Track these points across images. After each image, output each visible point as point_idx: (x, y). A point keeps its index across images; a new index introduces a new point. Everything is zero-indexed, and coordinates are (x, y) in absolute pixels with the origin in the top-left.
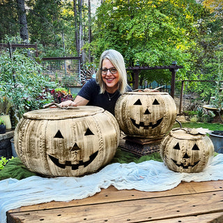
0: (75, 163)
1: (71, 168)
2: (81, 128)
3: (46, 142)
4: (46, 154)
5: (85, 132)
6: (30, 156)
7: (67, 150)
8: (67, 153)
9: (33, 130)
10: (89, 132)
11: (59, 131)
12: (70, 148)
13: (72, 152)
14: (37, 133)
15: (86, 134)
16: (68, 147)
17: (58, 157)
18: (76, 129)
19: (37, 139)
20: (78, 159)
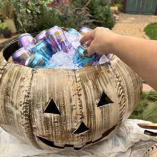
4: (33, 135)
5: (97, 101)
7: (68, 132)
9: (7, 94)
10: (104, 100)
11: (53, 101)
12: (73, 130)
13: (76, 135)
14: (14, 101)
15: (99, 105)
16: (69, 128)
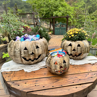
0: (33, 59)
1: (31, 61)
2: (34, 46)
3: (21, 52)
4: (21, 56)
5: (36, 47)
6: (15, 57)
8: (29, 56)
11: (26, 47)
12: (31, 54)
14: (17, 48)
17: (26, 57)
18: (32, 46)
19: (17, 51)
20: (34, 58)
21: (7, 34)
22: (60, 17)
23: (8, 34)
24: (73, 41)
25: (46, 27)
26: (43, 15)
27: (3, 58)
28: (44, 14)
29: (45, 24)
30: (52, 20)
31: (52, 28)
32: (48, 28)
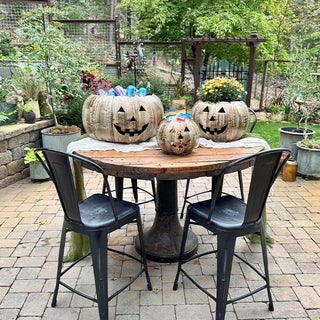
0: (132, 131)
1: (129, 134)
2: (137, 105)
3: (112, 115)
4: (112, 123)
6: (100, 125)
7: (127, 121)
11: (121, 107)
12: (129, 119)
13: (131, 122)
14: (106, 108)
15: (140, 110)
17: (120, 126)
19: (106, 113)
20: (135, 128)
21: (37, 91)
22: (223, 41)
23: (40, 93)
24: (212, 101)
25: (166, 78)
26: (154, 28)
27: (26, 162)
28: (160, 26)
29: (160, 65)
30: (193, 49)
31: (190, 84)
32: (173, 83)
